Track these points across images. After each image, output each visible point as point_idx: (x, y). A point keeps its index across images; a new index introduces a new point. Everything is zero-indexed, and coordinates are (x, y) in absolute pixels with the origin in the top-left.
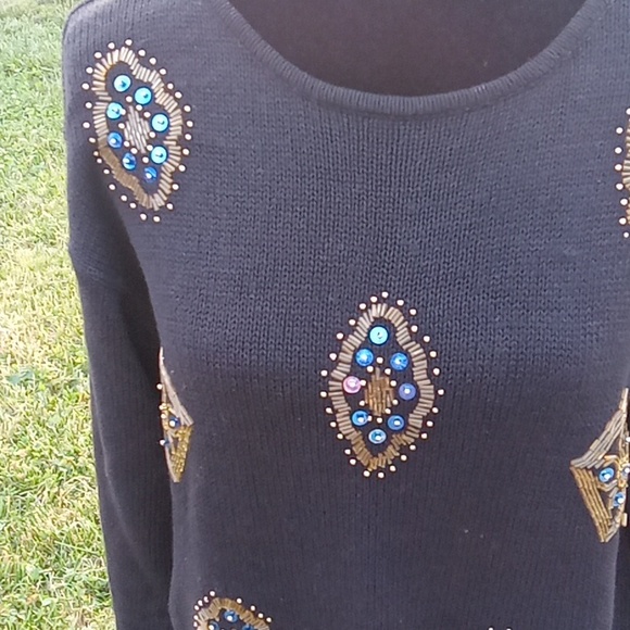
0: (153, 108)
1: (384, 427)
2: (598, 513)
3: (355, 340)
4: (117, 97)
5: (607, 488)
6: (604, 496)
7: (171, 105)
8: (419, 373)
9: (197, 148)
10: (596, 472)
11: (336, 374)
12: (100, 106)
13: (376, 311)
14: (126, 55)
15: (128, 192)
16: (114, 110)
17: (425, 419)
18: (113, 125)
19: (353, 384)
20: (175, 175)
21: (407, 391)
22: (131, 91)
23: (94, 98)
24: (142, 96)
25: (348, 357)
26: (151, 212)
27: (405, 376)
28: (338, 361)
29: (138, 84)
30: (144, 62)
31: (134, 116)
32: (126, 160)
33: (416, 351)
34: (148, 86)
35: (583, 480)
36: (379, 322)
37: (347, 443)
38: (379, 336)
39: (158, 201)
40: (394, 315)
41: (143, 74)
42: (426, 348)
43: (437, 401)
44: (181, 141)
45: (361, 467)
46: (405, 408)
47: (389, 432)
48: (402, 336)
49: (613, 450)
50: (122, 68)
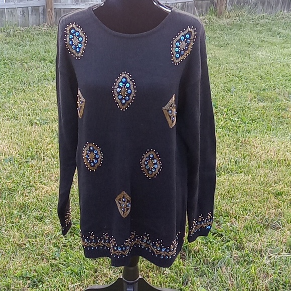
0: (79, 36)
1: (125, 99)
2: (169, 121)
3: (119, 81)
4: (72, 34)
5: (170, 115)
6: (170, 117)
7: (83, 36)
8: (132, 88)
9: (88, 44)
10: (168, 111)
11: (115, 87)
12: (68, 36)
13: (124, 75)
14: (74, 26)
15: (73, 53)
16: (71, 36)
17: (133, 97)
18: (70, 40)
19: (118, 90)
20: (84, 49)
21: (129, 91)
22: (75, 33)
23: (67, 34)
24: (77, 33)
25: (117, 84)
26: (78, 57)
27: (129, 88)
28: (116, 85)
29: (76, 31)
30: (78, 27)
31: (75, 38)
32: (73, 47)
33: (131, 83)
34: (78, 32)
35: (165, 112)
36: (124, 77)
37: (117, 103)
38: (124, 80)
39: (79, 55)
40: (127, 76)
41: (77, 29)
42: (133, 82)
43: (135, 93)
44: (85, 42)
45: (120, 108)
46: (129, 95)
47: (126, 100)
48: (128, 80)
49: (171, 106)
50: (73, 28)
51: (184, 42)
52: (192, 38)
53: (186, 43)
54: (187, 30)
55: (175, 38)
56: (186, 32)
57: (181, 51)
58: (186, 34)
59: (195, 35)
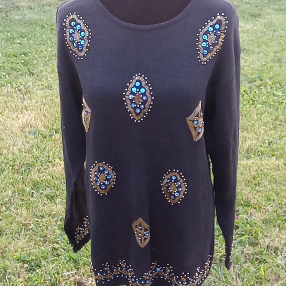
0: (81, 30)
1: (139, 108)
2: (194, 133)
3: (132, 85)
4: (72, 27)
5: (196, 126)
6: (195, 128)
7: (85, 29)
8: (148, 93)
9: (92, 40)
10: (193, 121)
11: (127, 93)
12: (68, 30)
13: (137, 78)
14: (75, 16)
15: (75, 52)
16: (71, 31)
17: (150, 105)
18: (71, 34)
19: (131, 97)
20: (87, 47)
21: (144, 98)
22: (76, 26)
23: (66, 28)
24: (78, 27)
25: (130, 89)
26: (81, 57)
27: (144, 94)
28: (127, 91)
29: (77, 24)
30: (79, 18)
31: (76, 32)
32: (75, 44)
33: (147, 88)
34: (80, 24)
35: (189, 123)
36: (138, 81)
37: (130, 113)
38: (138, 84)
39: (82, 54)
40: (142, 79)
41: (79, 21)
42: (149, 87)
43: (152, 100)
44: (88, 38)
45: (134, 119)
46: (144, 103)
47: (141, 110)
48: (143, 84)
49: (197, 116)
50: (73, 20)
51: (213, 34)
52: (223, 28)
53: (215, 35)
54: (217, 19)
55: (202, 29)
56: (215, 21)
57: (209, 45)
58: (215, 24)
59: (226, 24)
